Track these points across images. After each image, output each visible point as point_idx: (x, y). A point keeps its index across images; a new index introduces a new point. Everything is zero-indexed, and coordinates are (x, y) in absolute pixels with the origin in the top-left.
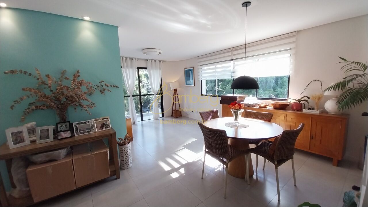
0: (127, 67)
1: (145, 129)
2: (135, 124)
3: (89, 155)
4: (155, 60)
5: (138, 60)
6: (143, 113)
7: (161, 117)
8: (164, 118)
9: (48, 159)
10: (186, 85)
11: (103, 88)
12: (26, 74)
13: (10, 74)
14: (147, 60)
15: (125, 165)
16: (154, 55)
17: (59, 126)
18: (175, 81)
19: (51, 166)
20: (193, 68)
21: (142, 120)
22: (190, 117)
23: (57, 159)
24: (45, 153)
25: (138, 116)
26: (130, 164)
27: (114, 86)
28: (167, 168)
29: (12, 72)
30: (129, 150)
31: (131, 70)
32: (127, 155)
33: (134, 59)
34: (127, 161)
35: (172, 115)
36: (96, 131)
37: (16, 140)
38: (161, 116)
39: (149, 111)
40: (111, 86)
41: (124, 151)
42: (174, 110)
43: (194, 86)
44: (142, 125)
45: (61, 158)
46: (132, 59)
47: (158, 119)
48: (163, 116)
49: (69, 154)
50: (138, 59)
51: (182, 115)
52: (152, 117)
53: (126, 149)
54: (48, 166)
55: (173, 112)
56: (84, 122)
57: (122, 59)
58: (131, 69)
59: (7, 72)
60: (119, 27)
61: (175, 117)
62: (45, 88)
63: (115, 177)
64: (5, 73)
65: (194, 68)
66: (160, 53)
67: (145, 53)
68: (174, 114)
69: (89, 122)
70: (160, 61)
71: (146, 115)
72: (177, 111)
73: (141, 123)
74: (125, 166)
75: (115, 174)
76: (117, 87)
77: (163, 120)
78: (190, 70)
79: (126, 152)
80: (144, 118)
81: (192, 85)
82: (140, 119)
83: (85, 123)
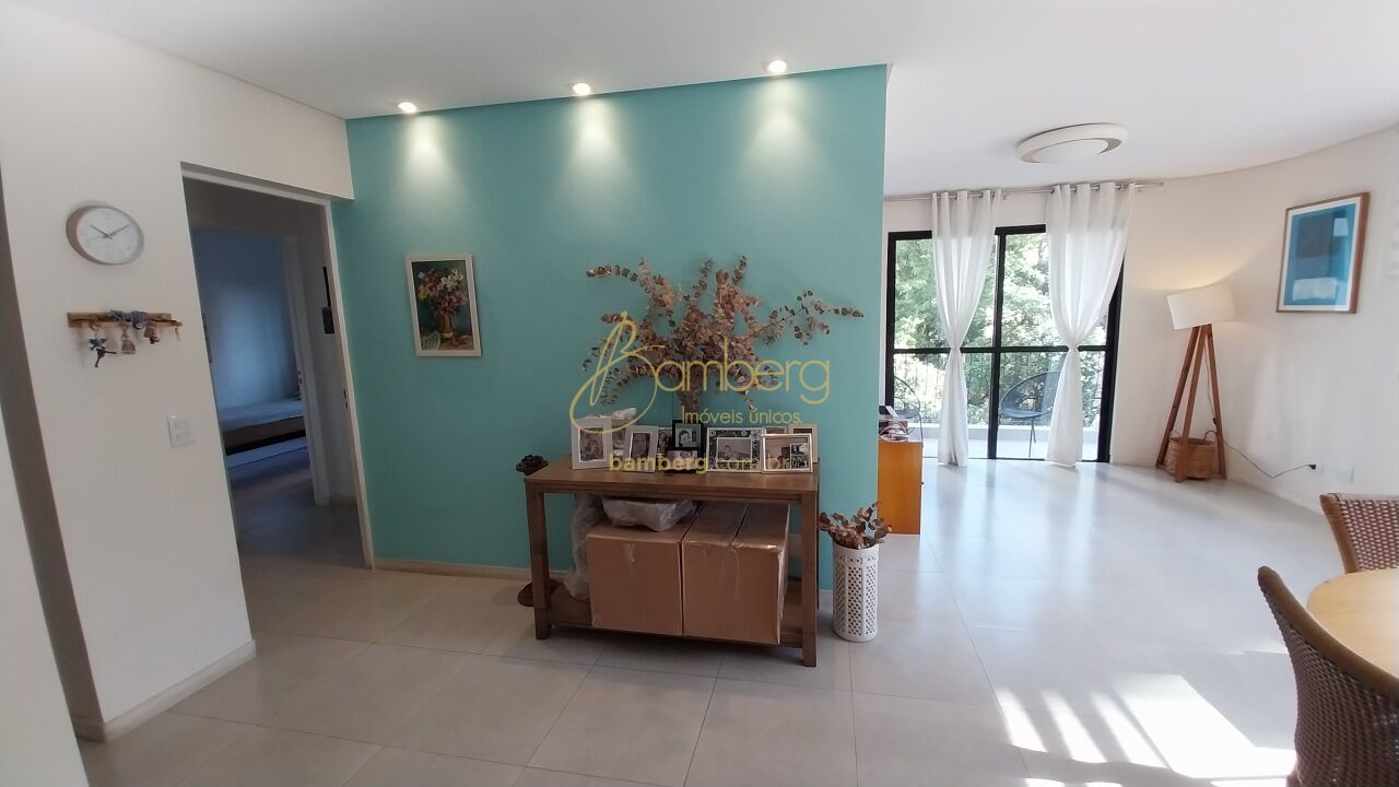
0: (954, 232)
1: (1002, 500)
2: (956, 464)
3: (725, 544)
4: (1092, 185)
5: (1005, 198)
6: (1000, 427)
7: (1095, 456)
8: (1109, 469)
9: (633, 520)
10: (1286, 303)
11: (807, 316)
12: (626, 275)
13: (597, 276)
14: (1051, 189)
15: (847, 623)
16: (1080, 159)
17: (678, 431)
18: (1211, 282)
19: (631, 543)
20: (1357, 201)
21: (992, 454)
22: (1282, 493)
23: (652, 527)
24: (629, 503)
25: (974, 435)
26: (865, 630)
27: (845, 312)
28: (1022, 734)
29: (601, 271)
30: (865, 572)
31: (967, 243)
32: (856, 588)
33: (988, 194)
34: (856, 612)
35: (1161, 462)
36: (766, 468)
37: (588, 449)
38: (1091, 451)
39: (1033, 420)
40: (837, 311)
41: (847, 571)
42: (1174, 435)
43: (1354, 309)
44: (991, 482)
45: (662, 530)
46: (977, 194)
47: (1073, 469)
48: (1103, 456)
49: (683, 523)
50: (1007, 192)
51: (1232, 472)
52: (1041, 449)
53: (858, 565)
54: (627, 542)
55: (1172, 445)
56: (736, 432)
57: (939, 200)
58: (970, 240)
59: (592, 271)
60: (892, 65)
61: (1171, 475)
62: (660, 315)
63: (799, 653)
64: (589, 275)
65: (1366, 198)
66: (1113, 144)
67: (1028, 158)
68: (1170, 458)
69: (749, 432)
70: (1122, 186)
71: (1011, 437)
72: (1190, 444)
73: (988, 467)
74: (847, 629)
75: (799, 645)
76: (856, 314)
77: (1101, 476)
78: (1340, 213)
79: (856, 576)
80: (1002, 448)
81: (1337, 308)
82: (982, 447)
83: (738, 434)
